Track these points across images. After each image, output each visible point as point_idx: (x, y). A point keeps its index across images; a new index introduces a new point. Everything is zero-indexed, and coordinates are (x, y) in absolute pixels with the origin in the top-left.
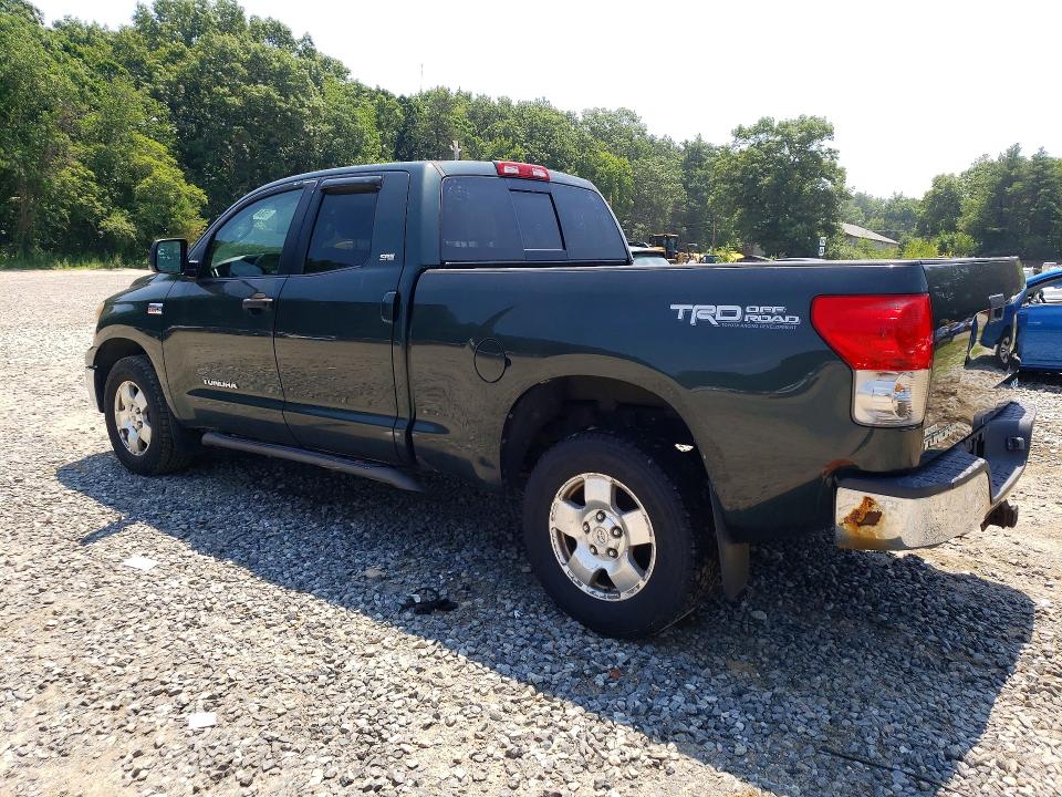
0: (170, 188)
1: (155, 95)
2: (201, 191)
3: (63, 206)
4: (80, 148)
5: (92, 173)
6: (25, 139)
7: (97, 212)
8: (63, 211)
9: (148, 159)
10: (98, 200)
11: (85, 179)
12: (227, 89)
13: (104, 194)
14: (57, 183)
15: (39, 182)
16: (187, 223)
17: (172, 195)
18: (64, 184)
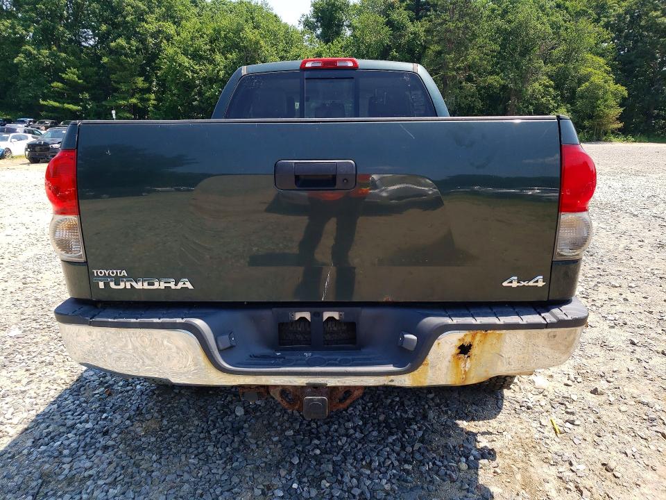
0: (601, 87)
1: (607, 26)
2: (624, 88)
3: (531, 104)
4: (549, 68)
5: (552, 83)
6: (518, 66)
7: (550, 106)
8: (531, 107)
9: (589, 70)
10: (553, 99)
11: (547, 87)
12: (659, 13)
13: (557, 95)
14: (530, 91)
15: (521, 91)
16: (607, 111)
17: (601, 93)
18: (534, 91)
